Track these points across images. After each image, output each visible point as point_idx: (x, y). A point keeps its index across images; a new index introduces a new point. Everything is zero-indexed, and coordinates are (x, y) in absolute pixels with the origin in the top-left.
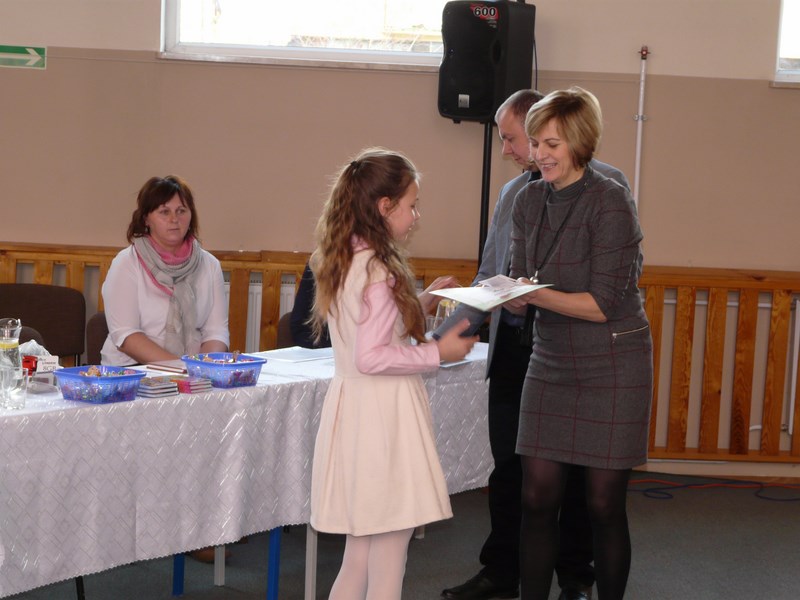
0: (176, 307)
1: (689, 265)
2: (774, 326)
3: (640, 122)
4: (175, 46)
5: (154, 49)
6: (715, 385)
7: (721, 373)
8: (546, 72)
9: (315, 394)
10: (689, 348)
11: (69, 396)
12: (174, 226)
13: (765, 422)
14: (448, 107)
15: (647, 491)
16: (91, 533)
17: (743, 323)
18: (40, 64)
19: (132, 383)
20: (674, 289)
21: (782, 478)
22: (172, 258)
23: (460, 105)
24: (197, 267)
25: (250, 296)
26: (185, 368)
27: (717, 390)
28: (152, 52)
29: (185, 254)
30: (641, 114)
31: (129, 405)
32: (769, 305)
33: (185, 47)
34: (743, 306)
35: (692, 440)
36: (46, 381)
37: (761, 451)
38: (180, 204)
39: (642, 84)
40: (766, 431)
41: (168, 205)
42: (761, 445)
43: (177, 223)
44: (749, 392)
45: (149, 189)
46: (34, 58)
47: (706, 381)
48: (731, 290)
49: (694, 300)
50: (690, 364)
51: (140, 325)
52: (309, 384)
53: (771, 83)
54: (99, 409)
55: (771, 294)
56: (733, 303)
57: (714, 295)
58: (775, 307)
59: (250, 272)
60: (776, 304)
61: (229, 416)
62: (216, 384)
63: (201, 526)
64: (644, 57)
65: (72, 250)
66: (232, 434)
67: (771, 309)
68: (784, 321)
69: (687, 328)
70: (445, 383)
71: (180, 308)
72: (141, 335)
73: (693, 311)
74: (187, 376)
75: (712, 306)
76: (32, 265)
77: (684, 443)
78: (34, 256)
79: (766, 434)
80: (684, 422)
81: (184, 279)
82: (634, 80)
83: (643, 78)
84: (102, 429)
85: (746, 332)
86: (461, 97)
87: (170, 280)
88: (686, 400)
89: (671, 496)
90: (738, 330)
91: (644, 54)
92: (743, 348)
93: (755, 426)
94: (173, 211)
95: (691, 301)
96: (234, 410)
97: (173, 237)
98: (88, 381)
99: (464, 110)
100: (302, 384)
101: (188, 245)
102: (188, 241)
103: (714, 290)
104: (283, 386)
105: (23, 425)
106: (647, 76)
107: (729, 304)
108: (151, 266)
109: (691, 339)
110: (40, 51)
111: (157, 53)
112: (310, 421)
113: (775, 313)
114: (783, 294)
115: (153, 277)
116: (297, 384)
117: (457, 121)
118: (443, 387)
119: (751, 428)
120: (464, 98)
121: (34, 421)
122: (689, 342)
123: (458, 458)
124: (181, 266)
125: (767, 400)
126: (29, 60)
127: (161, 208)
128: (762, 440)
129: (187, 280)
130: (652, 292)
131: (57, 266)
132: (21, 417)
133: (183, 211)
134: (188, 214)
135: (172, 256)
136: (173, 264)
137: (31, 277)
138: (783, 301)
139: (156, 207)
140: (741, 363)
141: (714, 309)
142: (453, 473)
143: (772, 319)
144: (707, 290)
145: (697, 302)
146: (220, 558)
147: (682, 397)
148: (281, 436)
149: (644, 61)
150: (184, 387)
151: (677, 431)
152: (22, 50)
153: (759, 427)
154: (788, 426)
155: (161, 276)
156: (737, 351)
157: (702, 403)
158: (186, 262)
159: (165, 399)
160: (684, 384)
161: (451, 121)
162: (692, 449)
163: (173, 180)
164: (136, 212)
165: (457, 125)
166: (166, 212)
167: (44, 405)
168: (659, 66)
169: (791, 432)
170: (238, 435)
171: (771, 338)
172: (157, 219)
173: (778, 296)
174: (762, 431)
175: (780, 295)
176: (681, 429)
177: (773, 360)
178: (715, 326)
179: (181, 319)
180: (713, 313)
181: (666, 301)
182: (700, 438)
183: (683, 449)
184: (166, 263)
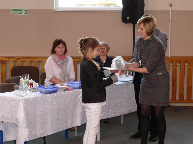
0: (62, 70)
1: (183, 56)
3: (170, 22)
4: (57, 8)
5: (53, 9)
6: (190, 84)
7: (192, 81)
8: (147, 11)
10: (184, 76)
11: (41, 92)
12: (61, 51)
14: (124, 20)
15: (175, 110)
16: (49, 125)
18: (26, 13)
19: (56, 89)
20: (180, 62)
22: (61, 59)
23: (127, 19)
24: (67, 61)
25: (78, 67)
26: (67, 85)
27: (191, 86)
28: (52, 10)
29: (64, 57)
30: (170, 20)
31: (55, 94)
33: (60, 8)
35: (185, 98)
36: (35, 89)
38: (62, 46)
39: (170, 13)
45: (55, 42)
46: (24, 12)
47: (188, 84)
49: (185, 64)
50: (184, 79)
51: (54, 75)
54: (49, 95)
57: (189, 63)
59: (78, 61)
61: (78, 96)
62: (75, 88)
63: (72, 122)
64: (171, 6)
65: (35, 58)
66: (79, 100)
69: (183, 71)
70: (128, 86)
71: (63, 70)
72: (54, 77)
73: (184, 67)
74: (68, 86)
75: (189, 66)
76: (26, 61)
77: (183, 99)
78: (26, 59)
80: (183, 93)
81: (64, 64)
82: (168, 12)
83: (170, 11)
84: (50, 100)
86: (127, 17)
87: (61, 64)
88: (184, 88)
89: (181, 111)
91: (171, 5)
94: (60, 47)
95: (184, 65)
96: (80, 94)
97: (61, 54)
98: (46, 89)
99: (128, 21)
101: (65, 55)
102: (65, 54)
103: (189, 62)
105: (31, 100)
106: (171, 11)
108: (56, 61)
109: (184, 73)
110: (25, 10)
111: (53, 10)
115: (57, 63)
117: (126, 23)
120: (128, 18)
121: (34, 98)
123: (132, 104)
124: (63, 60)
126: (23, 13)
127: (58, 46)
129: (65, 64)
130: (174, 63)
131: (31, 62)
132: (31, 98)
133: (63, 47)
134: (64, 48)
135: (61, 58)
136: (62, 60)
137: (25, 64)
139: (56, 46)
141: (190, 66)
142: (131, 108)
144: (188, 62)
145: (185, 65)
146: (76, 130)
147: (182, 87)
149: (171, 7)
150: (68, 89)
151: (181, 96)
152: (21, 10)
155: (59, 63)
157: (187, 89)
158: (65, 59)
159: (64, 92)
160: (183, 84)
161: (125, 23)
162: (185, 100)
163: (61, 40)
165: (126, 24)
166: (59, 47)
167: (36, 95)
168: (174, 8)
172: (57, 49)
176: (183, 95)
178: (190, 70)
179: (64, 73)
181: (178, 65)
182: (187, 97)
183: (183, 100)
184: (60, 60)
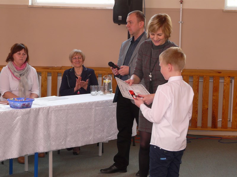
0: (22, 83)
1: (198, 69)
2: (225, 88)
3: (181, 24)
4: (35, 3)
6: (206, 107)
7: (208, 103)
8: (150, 9)
9: (48, 111)
10: (197, 95)
13: (223, 118)
14: (116, 20)
17: (214, 87)
20: (192, 76)
21: (230, 136)
22: (19, 68)
23: (119, 19)
25: (58, 80)
27: (207, 108)
28: (27, 5)
29: (24, 67)
30: (181, 21)
32: (223, 81)
34: (214, 81)
37: (222, 127)
38: (24, 52)
39: (181, 11)
40: (223, 121)
41: (20, 52)
42: (222, 126)
43: (22, 58)
44: (217, 109)
45: (15, 46)
47: (203, 105)
48: (211, 77)
49: (199, 80)
50: (198, 100)
51: (10, 89)
52: (46, 108)
53: (223, 10)
55: (223, 77)
56: (211, 80)
57: (205, 78)
58: (225, 82)
59: (58, 73)
60: (225, 81)
61: (15, 118)
67: (224, 82)
68: (228, 86)
69: (196, 89)
72: (10, 92)
73: (198, 83)
75: (204, 82)
77: (197, 125)
79: (223, 122)
80: (196, 118)
81: (24, 75)
83: (181, 9)
85: (216, 89)
86: (119, 17)
87: (19, 75)
88: (197, 111)
89: (190, 142)
90: (213, 89)
91: (182, 2)
92: (215, 95)
93: (220, 119)
94: (22, 54)
95: (197, 80)
96: (17, 116)
97: (20, 62)
99: (120, 21)
100: (44, 108)
101: (25, 64)
103: (205, 77)
104: (36, 108)
106: (182, 9)
107: (210, 81)
112: (47, 119)
113: (225, 84)
114: (227, 77)
115: (13, 74)
116: (41, 108)
117: (119, 25)
118: (97, 108)
119: (218, 120)
122: (197, 93)
123: (104, 130)
124: (22, 71)
125: (223, 111)
127: (18, 52)
128: (222, 124)
130: (185, 77)
133: (25, 54)
134: (26, 56)
136: (20, 70)
138: (228, 80)
140: (214, 99)
141: (205, 82)
143: (225, 85)
144: (203, 77)
145: (200, 80)
146: (26, 162)
148: (36, 124)
149: (181, 4)
153: (221, 120)
154: (230, 119)
155: (16, 74)
156: (213, 96)
157: (202, 112)
160: (196, 106)
161: (117, 25)
162: (199, 127)
164: (10, 53)
165: (119, 26)
166: (20, 54)
168: (186, 6)
169: (231, 121)
170: (19, 124)
171: (224, 92)
172: (16, 56)
173: (226, 78)
174: (222, 121)
175: (227, 78)
176: (195, 120)
177: (225, 98)
178: (206, 88)
180: (205, 84)
181: (190, 80)
182: (202, 124)
183: (196, 127)
184: (18, 70)
